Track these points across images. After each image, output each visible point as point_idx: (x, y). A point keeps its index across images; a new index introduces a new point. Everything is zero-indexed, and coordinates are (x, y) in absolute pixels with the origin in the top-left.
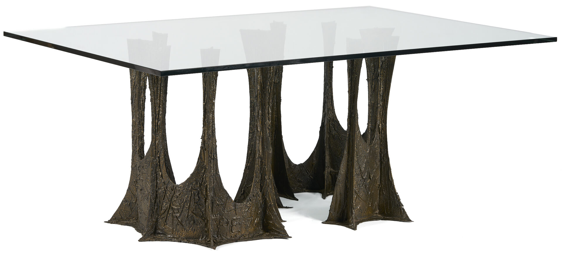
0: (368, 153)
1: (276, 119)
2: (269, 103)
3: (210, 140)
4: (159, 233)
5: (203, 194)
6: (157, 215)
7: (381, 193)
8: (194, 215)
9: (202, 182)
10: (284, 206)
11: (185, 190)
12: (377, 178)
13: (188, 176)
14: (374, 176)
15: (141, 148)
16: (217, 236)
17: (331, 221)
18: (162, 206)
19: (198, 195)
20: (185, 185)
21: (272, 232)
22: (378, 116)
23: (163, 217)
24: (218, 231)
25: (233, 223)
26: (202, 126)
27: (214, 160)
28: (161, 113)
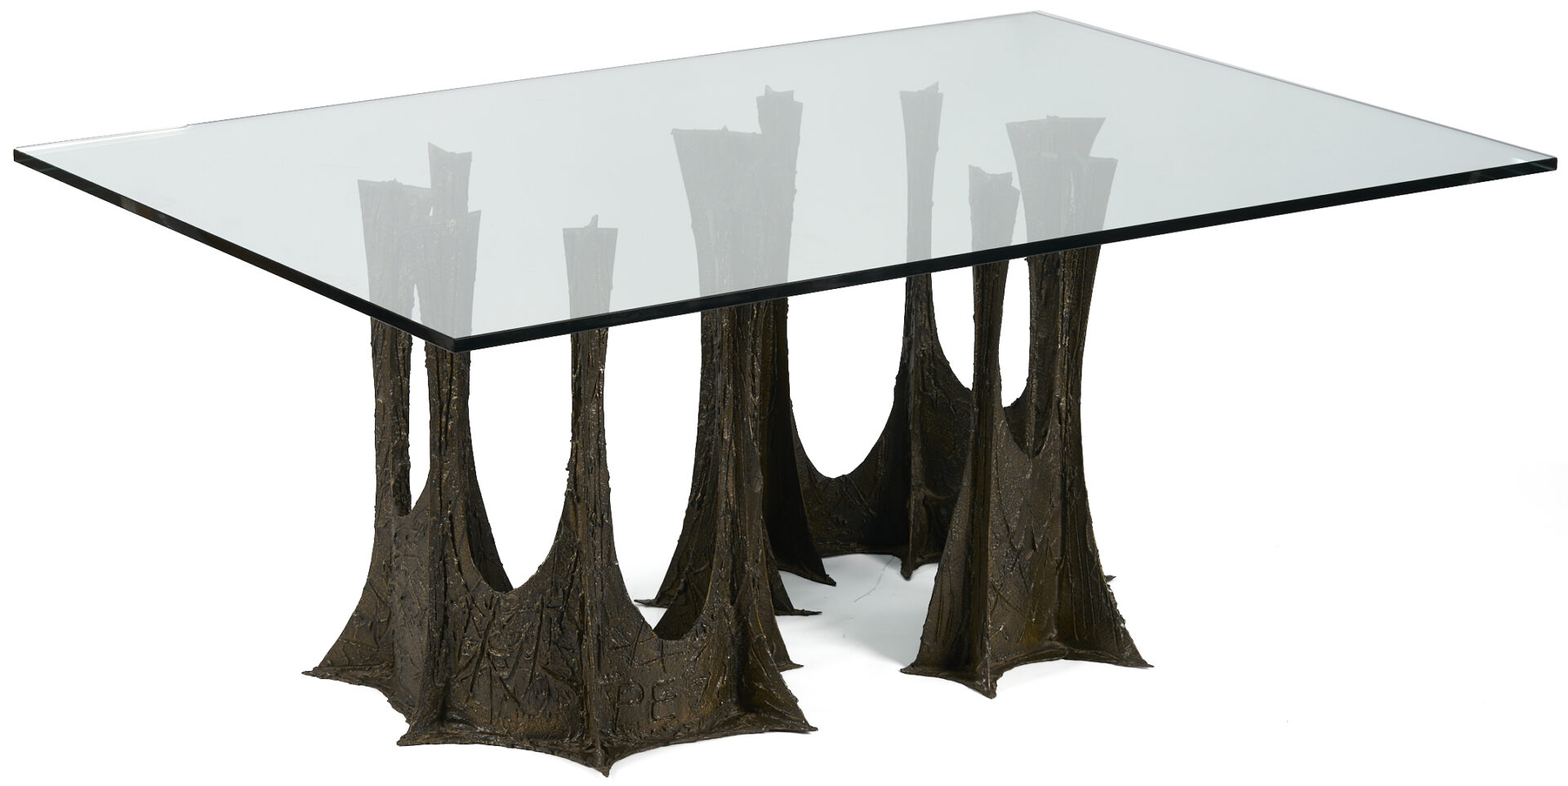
0: (1030, 479)
1: (773, 359)
2: (753, 347)
3: (591, 475)
4: (454, 721)
5: (574, 619)
6: (448, 671)
7: (1064, 584)
8: (550, 677)
9: (570, 587)
10: (795, 608)
11: (524, 609)
12: (1053, 544)
13: (533, 570)
14: (1046, 541)
15: (400, 478)
16: (614, 732)
17: (926, 665)
18: (460, 648)
19: (560, 621)
20: (523, 595)
21: (765, 712)
22: (1058, 376)
23: (465, 679)
24: (617, 717)
25: (656, 694)
26: (570, 435)
27: (602, 527)
28: (455, 398)
